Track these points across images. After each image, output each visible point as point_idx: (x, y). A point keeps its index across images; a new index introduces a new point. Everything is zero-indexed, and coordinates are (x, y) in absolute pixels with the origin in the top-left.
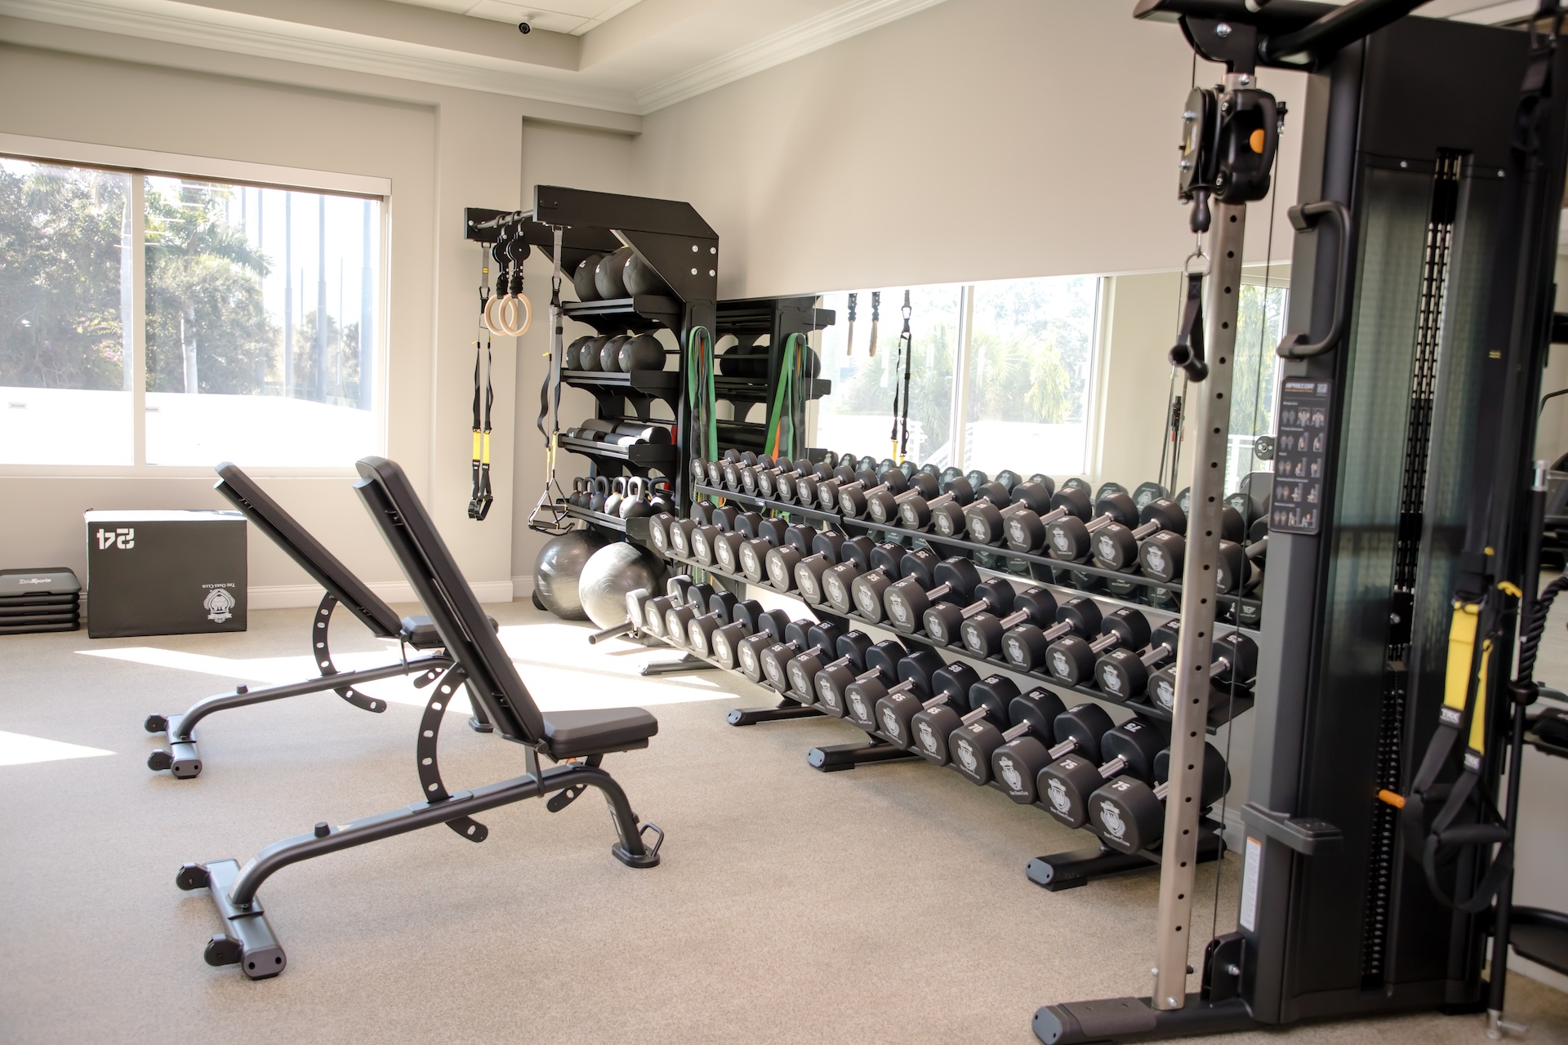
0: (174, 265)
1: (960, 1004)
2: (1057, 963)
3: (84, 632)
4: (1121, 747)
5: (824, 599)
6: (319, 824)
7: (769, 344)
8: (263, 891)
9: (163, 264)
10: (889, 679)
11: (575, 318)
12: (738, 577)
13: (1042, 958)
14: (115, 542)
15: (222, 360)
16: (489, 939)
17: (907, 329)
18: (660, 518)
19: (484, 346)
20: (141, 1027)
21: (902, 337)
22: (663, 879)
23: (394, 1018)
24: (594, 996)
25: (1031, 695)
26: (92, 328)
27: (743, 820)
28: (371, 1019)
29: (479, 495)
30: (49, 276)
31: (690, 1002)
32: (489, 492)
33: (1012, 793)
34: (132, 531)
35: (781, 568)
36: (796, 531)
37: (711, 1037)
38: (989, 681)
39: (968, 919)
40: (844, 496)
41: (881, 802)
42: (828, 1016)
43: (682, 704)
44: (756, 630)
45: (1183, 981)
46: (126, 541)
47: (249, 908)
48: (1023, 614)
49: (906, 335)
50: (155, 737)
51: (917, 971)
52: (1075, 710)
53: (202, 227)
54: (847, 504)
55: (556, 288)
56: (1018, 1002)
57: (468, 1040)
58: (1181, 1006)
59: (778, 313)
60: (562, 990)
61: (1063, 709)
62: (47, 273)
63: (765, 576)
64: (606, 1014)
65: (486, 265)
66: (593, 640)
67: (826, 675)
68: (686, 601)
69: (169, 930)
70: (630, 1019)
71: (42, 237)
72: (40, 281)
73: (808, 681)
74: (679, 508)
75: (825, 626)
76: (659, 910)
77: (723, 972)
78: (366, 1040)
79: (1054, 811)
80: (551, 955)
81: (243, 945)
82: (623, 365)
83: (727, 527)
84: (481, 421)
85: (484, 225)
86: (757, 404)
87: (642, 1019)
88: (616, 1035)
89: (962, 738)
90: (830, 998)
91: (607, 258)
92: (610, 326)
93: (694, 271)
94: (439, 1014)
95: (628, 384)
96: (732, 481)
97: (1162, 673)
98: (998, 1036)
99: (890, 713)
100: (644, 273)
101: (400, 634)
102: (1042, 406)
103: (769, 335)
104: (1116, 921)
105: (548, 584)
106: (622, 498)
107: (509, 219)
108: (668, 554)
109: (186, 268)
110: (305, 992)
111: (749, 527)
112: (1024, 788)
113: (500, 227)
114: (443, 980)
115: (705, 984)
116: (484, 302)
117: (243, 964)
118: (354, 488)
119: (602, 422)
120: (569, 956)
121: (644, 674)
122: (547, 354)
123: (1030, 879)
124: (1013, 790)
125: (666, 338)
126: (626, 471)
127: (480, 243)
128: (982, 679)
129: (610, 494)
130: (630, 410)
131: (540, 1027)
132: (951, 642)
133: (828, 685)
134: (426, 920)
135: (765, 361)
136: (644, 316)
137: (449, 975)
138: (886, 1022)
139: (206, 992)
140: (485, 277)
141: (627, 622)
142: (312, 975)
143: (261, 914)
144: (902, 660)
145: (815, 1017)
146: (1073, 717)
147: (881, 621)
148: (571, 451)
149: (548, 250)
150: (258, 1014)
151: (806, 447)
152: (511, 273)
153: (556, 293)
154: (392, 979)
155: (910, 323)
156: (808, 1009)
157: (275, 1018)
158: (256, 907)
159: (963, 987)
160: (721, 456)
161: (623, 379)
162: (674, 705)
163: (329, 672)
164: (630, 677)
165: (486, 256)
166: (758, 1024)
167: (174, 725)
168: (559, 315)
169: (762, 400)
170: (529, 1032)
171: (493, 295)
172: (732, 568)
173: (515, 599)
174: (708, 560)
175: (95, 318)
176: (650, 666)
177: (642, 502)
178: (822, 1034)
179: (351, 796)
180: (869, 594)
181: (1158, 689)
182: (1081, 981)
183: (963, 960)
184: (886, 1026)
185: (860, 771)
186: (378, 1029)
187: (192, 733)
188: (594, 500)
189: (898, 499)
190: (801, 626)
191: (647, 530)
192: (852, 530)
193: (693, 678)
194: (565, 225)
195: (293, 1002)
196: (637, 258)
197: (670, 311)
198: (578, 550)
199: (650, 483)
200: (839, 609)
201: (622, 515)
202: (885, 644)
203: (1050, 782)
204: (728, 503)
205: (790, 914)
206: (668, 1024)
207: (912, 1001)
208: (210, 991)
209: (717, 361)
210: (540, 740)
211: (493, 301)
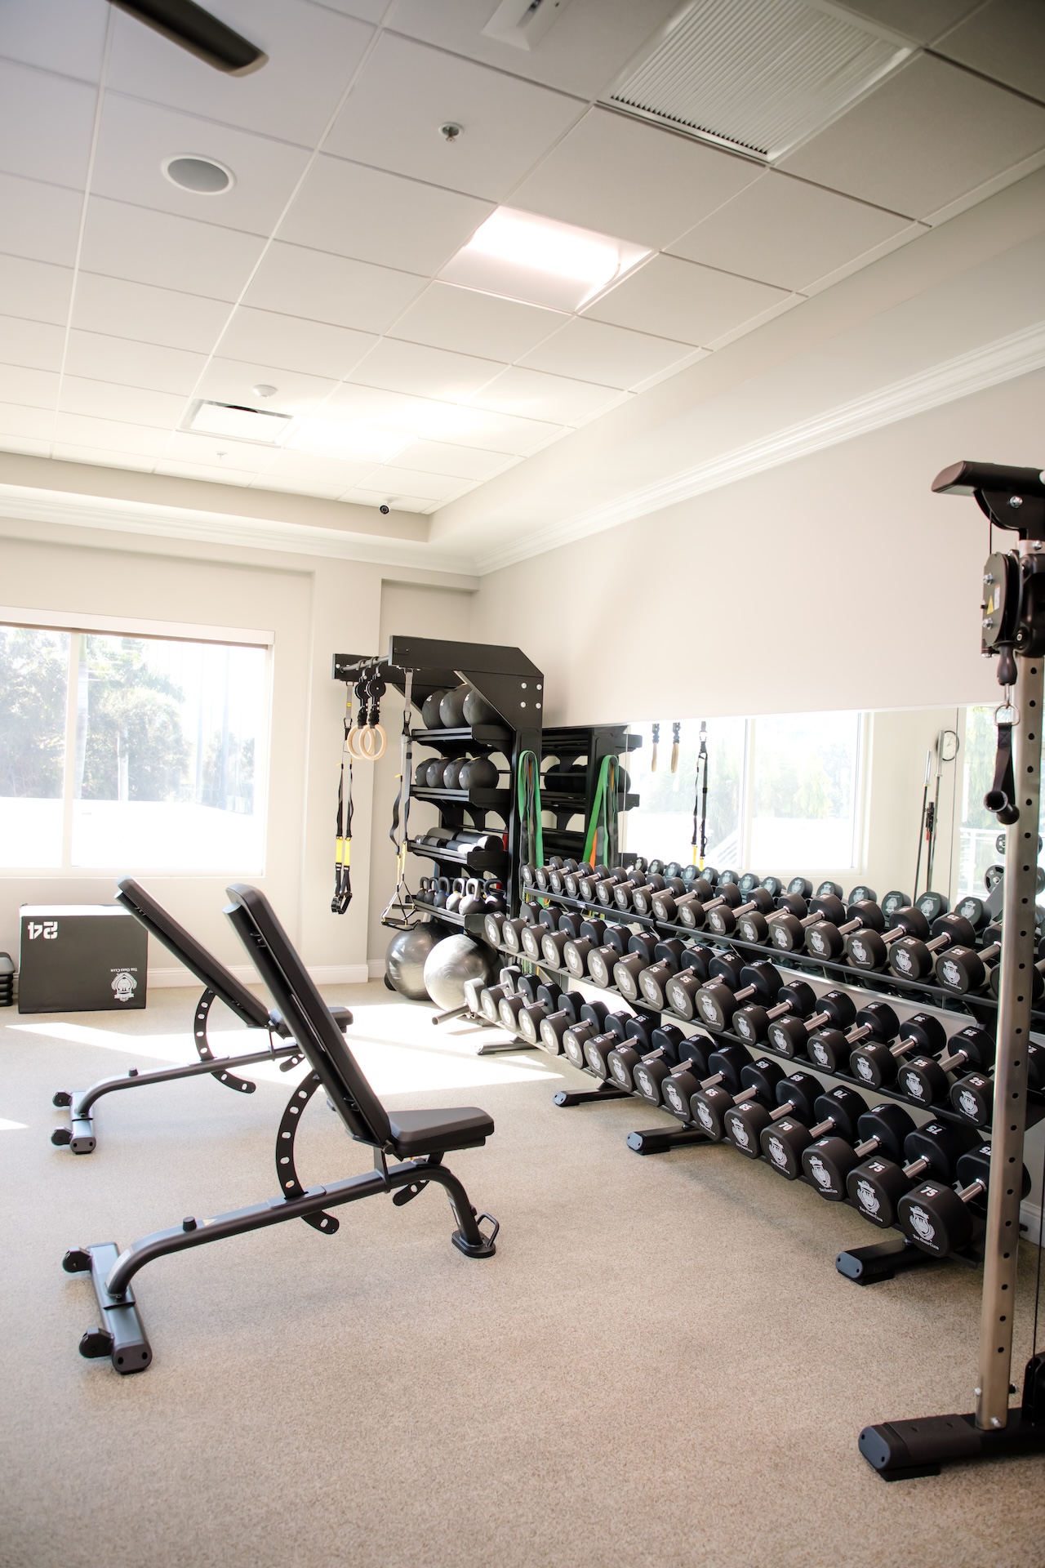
0: (114, 696)
1: (786, 1417)
2: (875, 1368)
3: (15, 1007)
4: (924, 1148)
5: (640, 995)
6: (187, 1218)
7: (586, 764)
8: (137, 1280)
9: (105, 695)
10: (700, 1072)
11: (423, 743)
12: (562, 971)
13: (860, 1362)
14: (42, 933)
15: (149, 768)
16: (338, 1335)
17: (703, 750)
18: (494, 917)
19: (347, 767)
20: (17, 1424)
21: (700, 757)
22: (499, 1271)
23: (247, 1423)
24: (435, 1403)
25: (835, 1094)
26: (52, 745)
27: (570, 1206)
28: (226, 1423)
29: (341, 892)
30: (22, 706)
31: (526, 1412)
32: (349, 889)
33: (822, 1190)
34: (56, 924)
35: (601, 967)
36: (614, 932)
37: (547, 1454)
38: (794, 1078)
39: (786, 1317)
40: (657, 903)
41: (696, 1187)
42: (660, 1430)
43: (513, 1084)
44: (579, 1019)
45: (1006, 1400)
46: (51, 932)
47: (123, 1298)
48: (824, 1016)
49: (703, 755)
50: (61, 1111)
51: (742, 1377)
52: (878, 1110)
53: (136, 666)
54: (660, 910)
55: (407, 720)
56: (842, 1414)
57: (315, 1451)
58: (1004, 1426)
59: (594, 738)
60: (405, 1395)
61: (865, 1109)
62: (20, 703)
63: (586, 972)
64: (446, 1425)
65: (349, 700)
66: (435, 1021)
67: (644, 1068)
68: (516, 990)
69: (53, 1315)
70: (469, 1431)
71: (19, 676)
72: (15, 709)
73: (627, 1071)
74: (510, 906)
75: (642, 1019)
76: (496, 1305)
77: (556, 1377)
78: (220, 1449)
79: (863, 1210)
80: (395, 1354)
81: (113, 1340)
82: (463, 783)
83: (553, 927)
84: (343, 829)
85: (349, 668)
86: (575, 815)
87: (480, 1431)
88: (456, 1450)
89: (773, 1136)
90: (659, 1409)
91: (450, 693)
92: (452, 750)
93: (523, 705)
94: (289, 1420)
95: (467, 799)
96: (556, 885)
97: (964, 1082)
98: (825, 1455)
99: (704, 1107)
100: (481, 707)
101: (268, 1025)
102: (808, 804)
103: (586, 757)
104: (926, 1319)
105: (398, 969)
106: (461, 897)
107: (369, 663)
108: (501, 948)
109: (123, 698)
110: (168, 1389)
111: (572, 927)
112: (833, 1186)
113: (361, 669)
114: (294, 1380)
115: (540, 1391)
116: (347, 730)
117: (113, 1356)
118: (224, 913)
119: (444, 831)
120: (412, 1356)
121: (480, 1054)
122: (399, 776)
123: (839, 1271)
124: (823, 1187)
125: (499, 760)
126: (464, 873)
127: (345, 682)
128: (788, 1076)
129: (451, 892)
130: (468, 820)
131: (383, 1439)
132: (758, 1041)
133: (646, 1077)
134: (282, 1311)
135: (584, 779)
136: (481, 742)
137: (300, 1375)
138: (715, 1438)
139: (79, 1386)
140: (349, 710)
141: (464, 1005)
142: (175, 1370)
143: (133, 1304)
144: (712, 1055)
145: (646, 1431)
146: (877, 1118)
147: (693, 1018)
148: (418, 855)
149: (401, 687)
150: (122, 1413)
151: (620, 851)
152: (370, 708)
153: (406, 725)
154: (247, 1378)
155: (706, 744)
156: (639, 1422)
157: (139, 1419)
158: (129, 1299)
159: (787, 1397)
160: (546, 863)
161: (463, 795)
162: (506, 1084)
163: (207, 1057)
164: (468, 1056)
165: (349, 693)
166: (592, 1439)
167: (77, 1101)
168: (409, 742)
169: (580, 812)
170: (373, 1444)
171: (355, 725)
172: (557, 963)
173: (370, 980)
174: (536, 955)
175: (55, 737)
176: (485, 1047)
177: (478, 900)
178: (654, 1451)
179: (221, 1176)
180: (682, 994)
181: (961, 1098)
182: (900, 1388)
183: (784, 1364)
184: (715, 1443)
185: (674, 1154)
186: (231, 1436)
187: (91, 1110)
188: (438, 897)
189: (706, 906)
190: (619, 1018)
191: (482, 924)
192: (665, 933)
193: (522, 1058)
194: (415, 668)
195: (156, 1401)
196: (475, 694)
197: (503, 738)
198: (423, 940)
199: (485, 884)
200: (653, 1004)
201: (461, 912)
202: (696, 1039)
203: (860, 1183)
204: (552, 903)
205: (618, 1311)
206: (505, 1438)
207: (739, 1413)
208: (83, 1385)
209: (542, 778)
210: (387, 1141)
211: (355, 731)
